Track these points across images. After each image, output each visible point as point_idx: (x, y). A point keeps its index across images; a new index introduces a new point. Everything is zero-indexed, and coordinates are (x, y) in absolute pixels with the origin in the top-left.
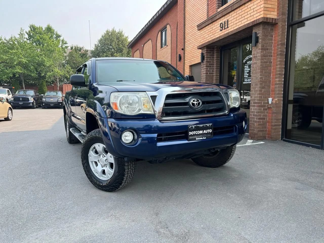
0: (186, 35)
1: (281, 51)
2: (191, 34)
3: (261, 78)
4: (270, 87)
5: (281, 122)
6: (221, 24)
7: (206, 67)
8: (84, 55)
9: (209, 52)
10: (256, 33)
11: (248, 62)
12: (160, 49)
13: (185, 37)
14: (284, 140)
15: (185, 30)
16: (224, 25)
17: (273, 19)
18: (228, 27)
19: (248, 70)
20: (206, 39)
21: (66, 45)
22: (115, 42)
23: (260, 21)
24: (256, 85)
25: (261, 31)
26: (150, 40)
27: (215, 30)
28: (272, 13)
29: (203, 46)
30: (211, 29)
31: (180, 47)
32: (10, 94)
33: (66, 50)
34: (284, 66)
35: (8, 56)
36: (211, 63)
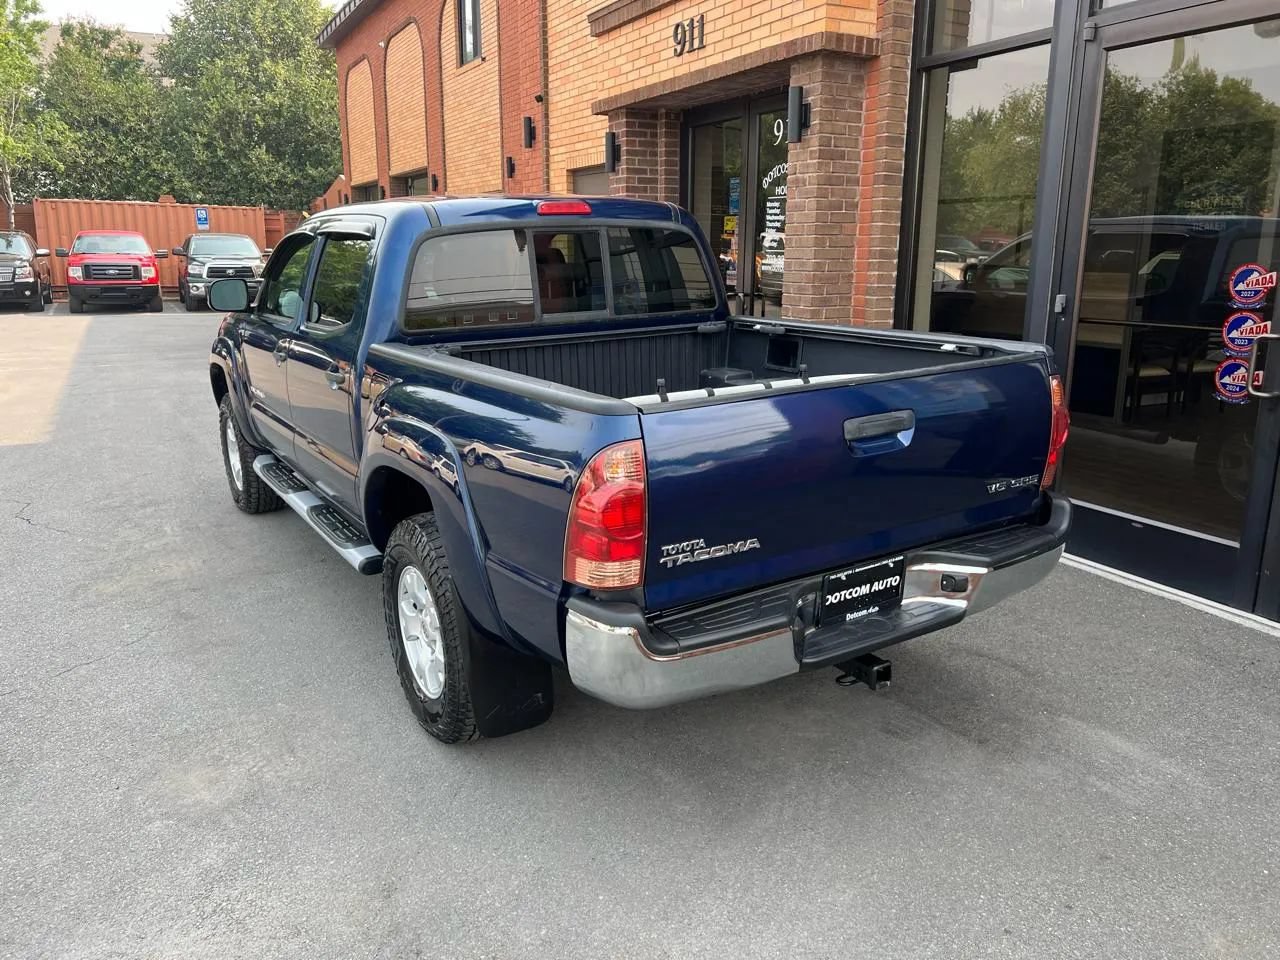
0: (550, 41)
1: (889, 167)
2: (570, 39)
3: (818, 267)
4: (850, 298)
6: (677, 26)
7: (627, 191)
8: (123, 63)
9: (637, 129)
10: (801, 88)
11: (778, 190)
12: (457, 68)
13: (546, 48)
15: (545, 17)
16: (688, 34)
17: (860, 39)
18: (702, 47)
19: (778, 221)
20: (623, 79)
21: (38, 17)
22: (265, 11)
23: (816, 47)
24: (801, 290)
25: (818, 85)
26: (413, 27)
27: (658, 47)
28: (860, 15)
29: (614, 107)
30: (642, 42)
31: (530, 87)
33: (37, 38)
34: (899, 224)
36: (646, 174)
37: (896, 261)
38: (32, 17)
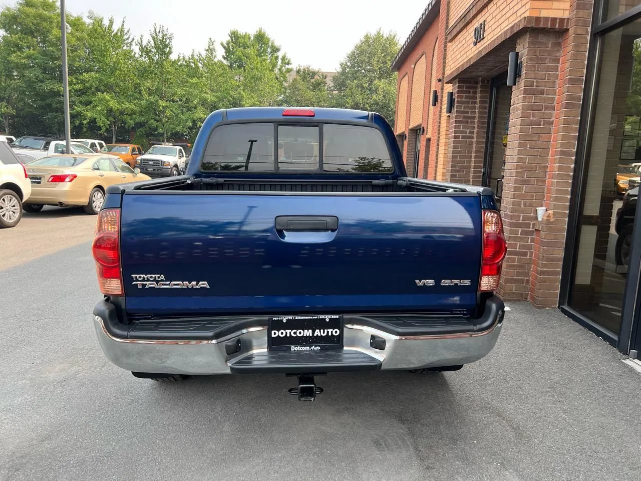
1: (570, 98)
3: (519, 160)
4: (546, 181)
5: (561, 267)
6: (476, 29)
7: (455, 123)
8: (319, 84)
9: (465, 90)
10: (517, 54)
13: (445, 54)
14: (564, 311)
16: (479, 32)
17: (554, 19)
18: (484, 38)
20: (457, 63)
21: (289, 67)
22: (379, 58)
23: (521, 27)
24: (511, 174)
25: (527, 50)
26: (424, 57)
27: (468, 43)
28: (556, 5)
29: (451, 78)
30: (464, 41)
31: (438, 75)
32: (183, 156)
33: (287, 75)
34: (577, 134)
35: (186, 91)
36: (469, 114)
37: (574, 158)
38: (287, 66)
